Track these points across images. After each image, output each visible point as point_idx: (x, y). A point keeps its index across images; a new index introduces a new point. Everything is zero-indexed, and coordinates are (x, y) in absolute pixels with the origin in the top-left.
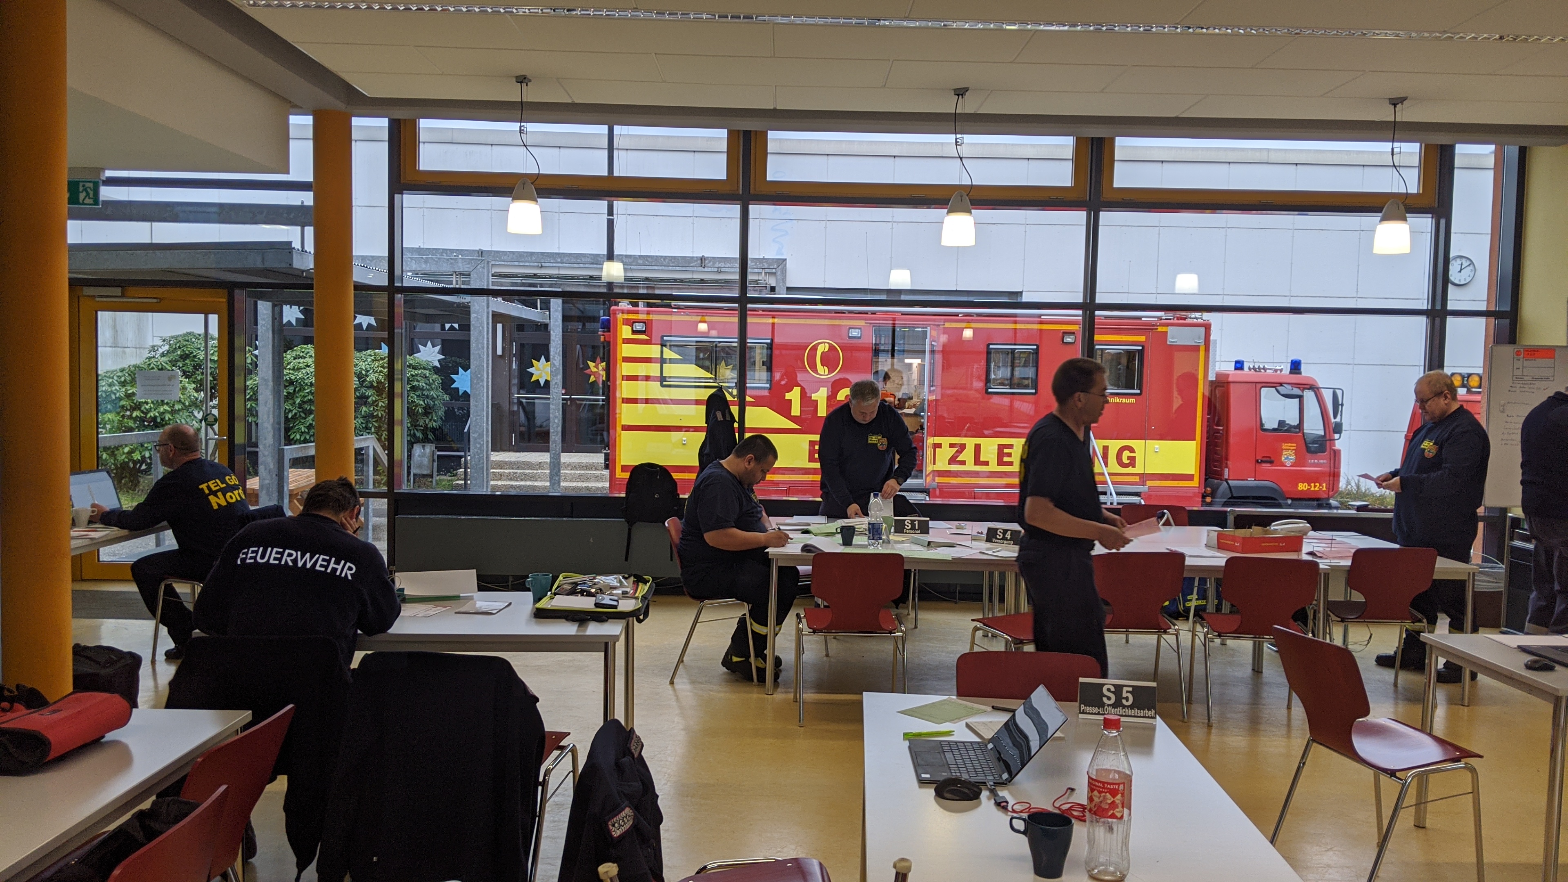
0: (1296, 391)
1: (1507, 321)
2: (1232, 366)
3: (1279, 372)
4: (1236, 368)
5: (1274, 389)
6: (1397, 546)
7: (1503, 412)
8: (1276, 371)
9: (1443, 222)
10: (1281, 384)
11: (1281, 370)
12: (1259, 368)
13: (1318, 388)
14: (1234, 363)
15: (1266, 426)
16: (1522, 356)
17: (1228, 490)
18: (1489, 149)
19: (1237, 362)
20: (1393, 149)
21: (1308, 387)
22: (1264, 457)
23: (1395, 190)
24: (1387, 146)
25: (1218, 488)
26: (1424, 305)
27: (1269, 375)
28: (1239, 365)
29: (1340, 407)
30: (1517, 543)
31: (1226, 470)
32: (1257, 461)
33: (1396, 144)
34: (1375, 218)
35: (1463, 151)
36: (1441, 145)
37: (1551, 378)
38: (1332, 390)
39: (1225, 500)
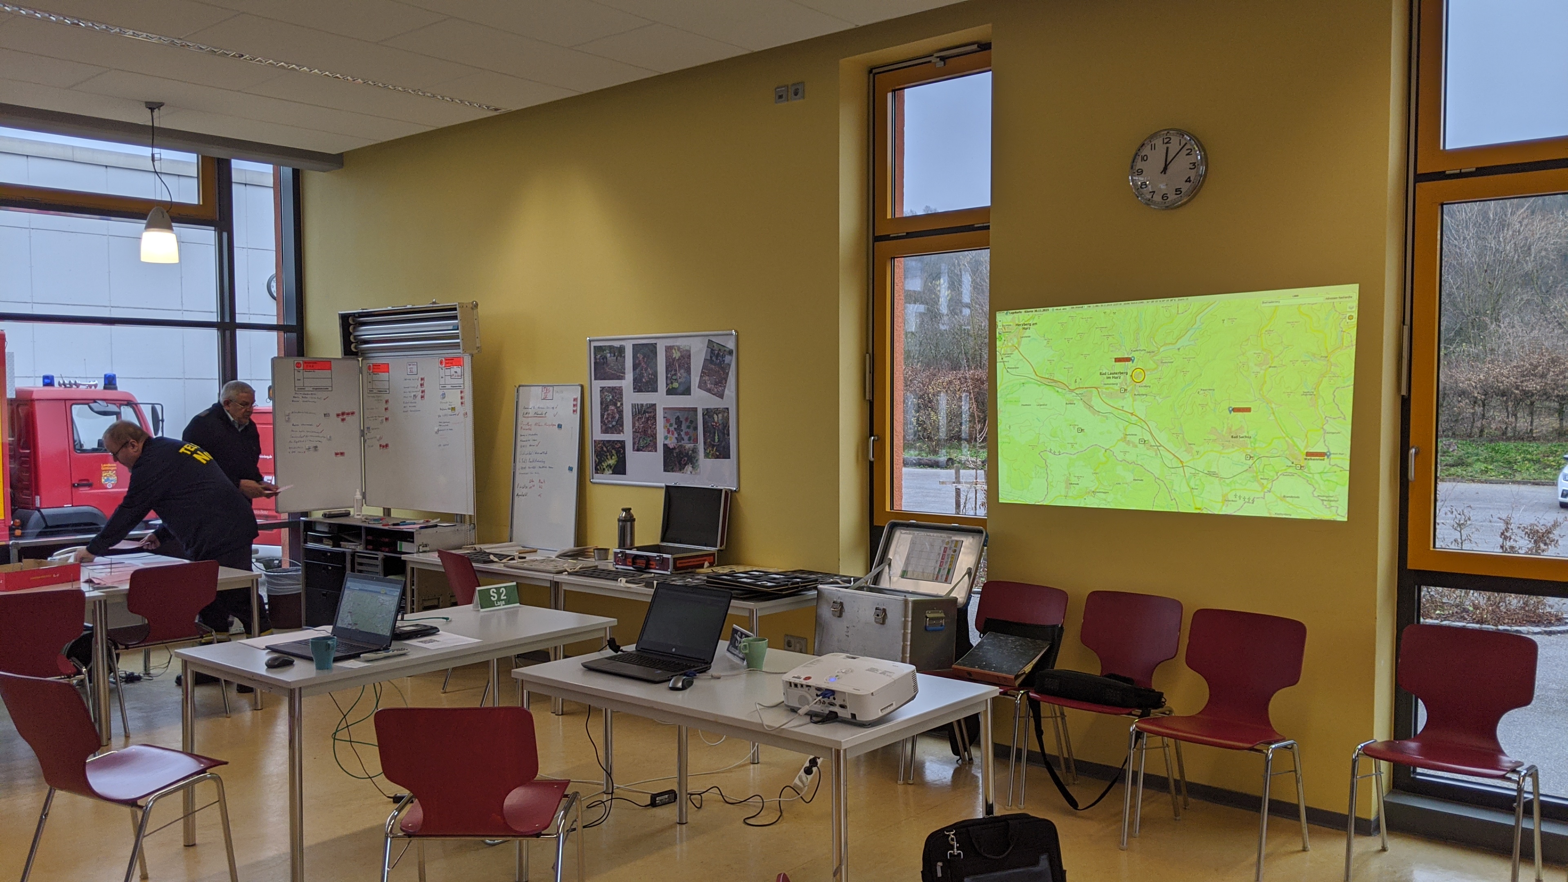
0: (113, 408)
1: (294, 335)
2: (40, 383)
3: (93, 387)
4: (45, 385)
5: (87, 406)
6: (187, 561)
7: (288, 421)
8: (90, 386)
9: (225, 235)
10: (95, 401)
11: (96, 386)
12: (70, 383)
13: (136, 404)
14: (41, 379)
15: (85, 447)
16: (302, 368)
17: (42, 520)
18: (268, 169)
19: (45, 377)
20: (153, 155)
21: (126, 402)
22: (80, 480)
23: (158, 198)
24: (146, 151)
25: (28, 519)
26: (214, 318)
27: (82, 391)
28: (48, 381)
29: (161, 423)
30: (311, 545)
31: (38, 498)
32: (73, 485)
33: (156, 150)
34: (141, 224)
35: (241, 168)
36: (218, 159)
37: (330, 389)
38: (150, 406)
39: (39, 530)
